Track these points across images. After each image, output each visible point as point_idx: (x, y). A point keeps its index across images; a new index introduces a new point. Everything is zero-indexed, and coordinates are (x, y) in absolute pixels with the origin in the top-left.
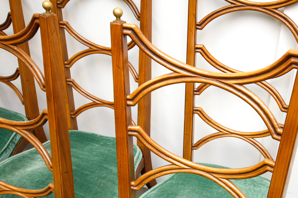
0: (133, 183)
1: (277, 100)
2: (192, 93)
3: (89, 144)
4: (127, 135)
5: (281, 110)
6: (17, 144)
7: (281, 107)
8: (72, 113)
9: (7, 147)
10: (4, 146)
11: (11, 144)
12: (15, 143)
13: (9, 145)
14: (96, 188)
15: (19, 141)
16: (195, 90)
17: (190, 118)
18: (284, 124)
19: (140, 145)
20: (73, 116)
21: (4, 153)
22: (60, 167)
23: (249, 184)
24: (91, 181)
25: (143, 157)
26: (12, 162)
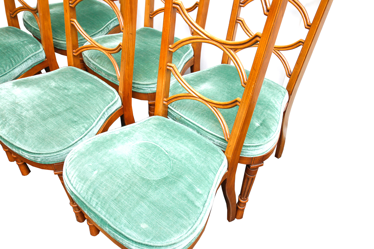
0: (170, 46)
1: (304, 18)
2: (238, 4)
3: (157, 37)
4: (172, 6)
5: (305, 26)
6: (110, 30)
7: (306, 24)
8: (151, 14)
9: (103, 29)
10: (102, 28)
11: (106, 28)
12: (108, 29)
13: (104, 28)
14: (153, 64)
15: (112, 29)
16: (241, 2)
17: (233, 25)
18: (305, 40)
19: (193, 46)
20: (151, 16)
21: (100, 32)
22: (128, 27)
23: (266, 86)
24: (151, 59)
25: (194, 56)
26: (104, 38)
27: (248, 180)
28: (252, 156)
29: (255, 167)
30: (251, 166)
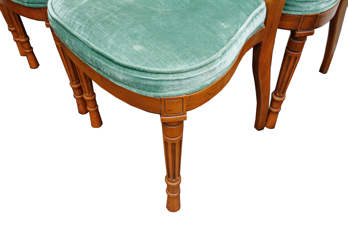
27: (290, 61)
28: (300, 14)
29: (302, 34)
30: (297, 32)
